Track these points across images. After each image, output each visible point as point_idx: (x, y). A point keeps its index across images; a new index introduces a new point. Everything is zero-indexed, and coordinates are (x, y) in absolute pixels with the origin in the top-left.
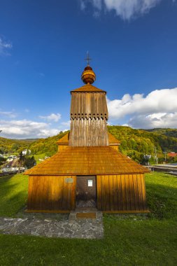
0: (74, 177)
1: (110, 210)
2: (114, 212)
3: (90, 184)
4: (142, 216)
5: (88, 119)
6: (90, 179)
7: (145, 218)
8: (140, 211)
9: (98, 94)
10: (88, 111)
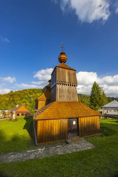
0: (67, 119)
1: (85, 136)
2: (87, 136)
3: (74, 123)
4: (99, 136)
5: (66, 85)
6: (74, 120)
7: (100, 137)
8: (98, 134)
9: (72, 71)
10: (67, 80)
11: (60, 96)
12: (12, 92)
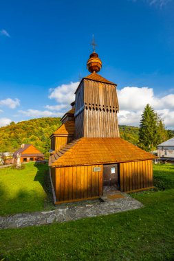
0: (101, 166)
2: (132, 191)
3: (113, 171)
4: (151, 190)
5: (101, 110)
6: (113, 167)
7: (153, 192)
8: (149, 188)
9: (110, 86)
10: (102, 102)
11: (90, 129)
12: (12, 123)
